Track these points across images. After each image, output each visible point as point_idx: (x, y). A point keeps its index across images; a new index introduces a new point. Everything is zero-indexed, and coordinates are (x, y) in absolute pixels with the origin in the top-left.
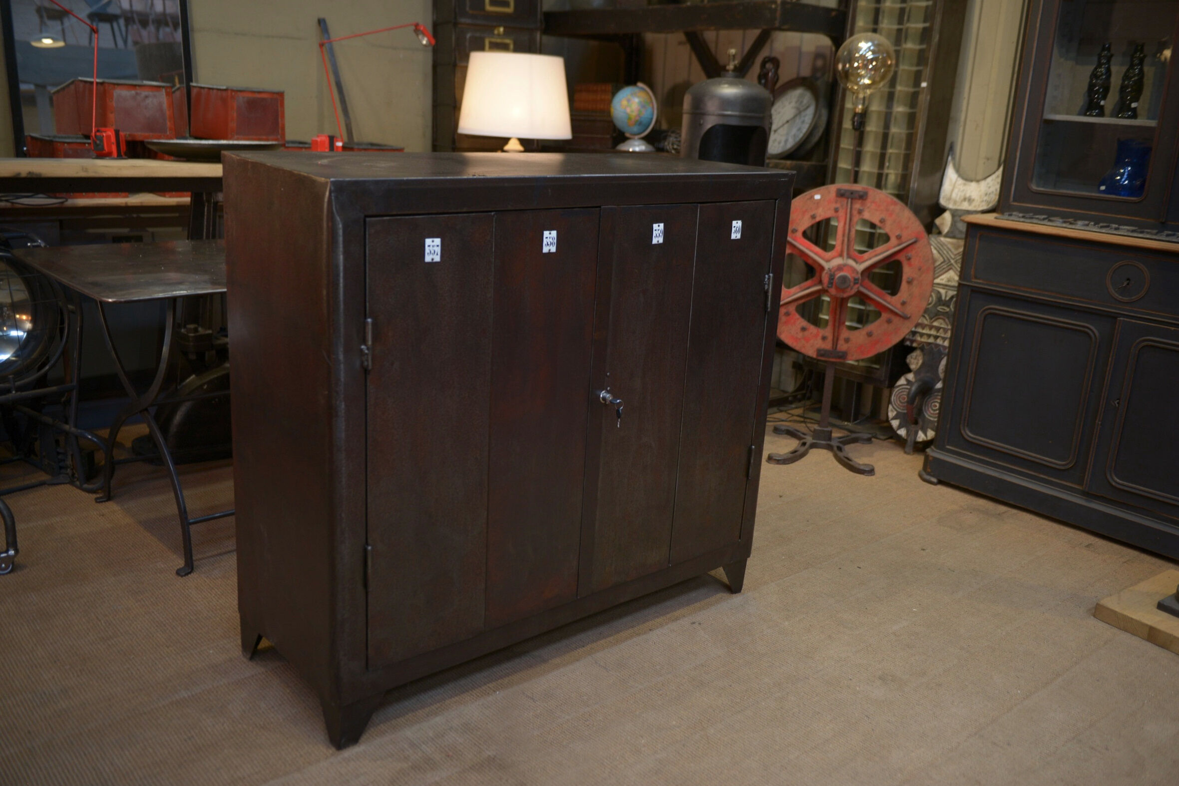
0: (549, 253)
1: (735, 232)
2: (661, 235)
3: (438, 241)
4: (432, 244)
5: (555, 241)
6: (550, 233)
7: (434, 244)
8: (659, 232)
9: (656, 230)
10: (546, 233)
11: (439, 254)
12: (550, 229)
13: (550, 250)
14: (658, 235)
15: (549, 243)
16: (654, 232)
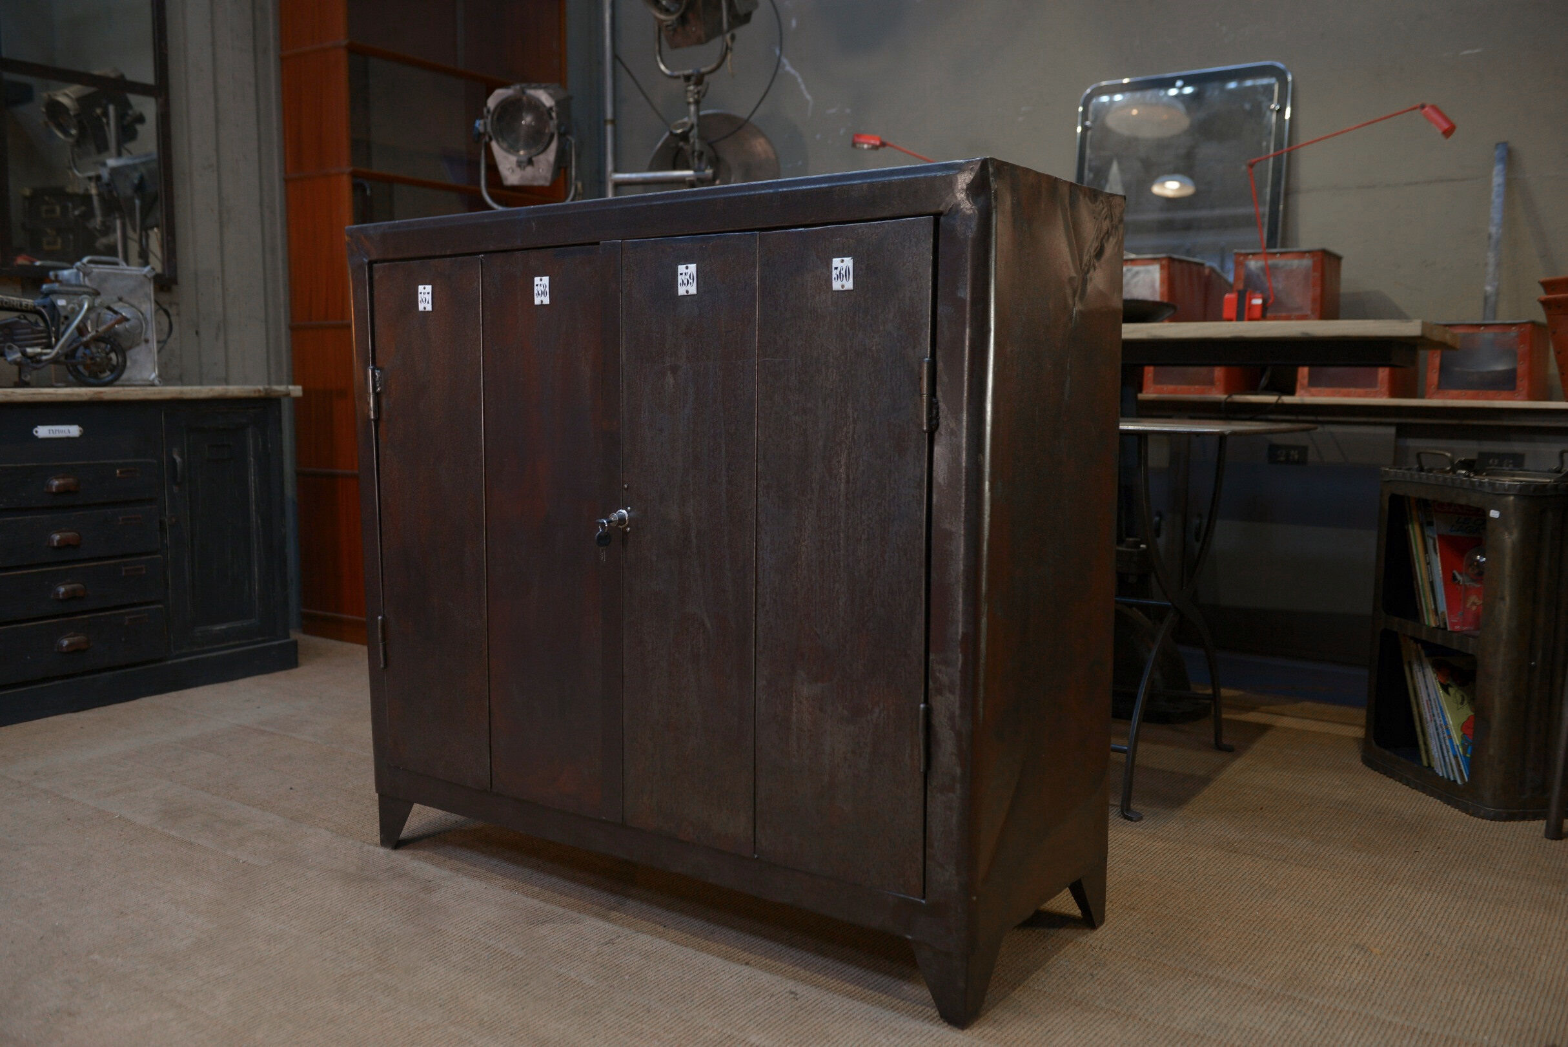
0: (542, 305)
1: (839, 276)
2: (691, 281)
3: (429, 288)
4: (423, 291)
5: (547, 290)
6: (541, 280)
7: (425, 291)
8: (688, 277)
9: (681, 274)
10: (537, 280)
11: (430, 302)
12: (541, 275)
13: (542, 301)
14: (685, 282)
15: (540, 292)
16: (680, 278)
